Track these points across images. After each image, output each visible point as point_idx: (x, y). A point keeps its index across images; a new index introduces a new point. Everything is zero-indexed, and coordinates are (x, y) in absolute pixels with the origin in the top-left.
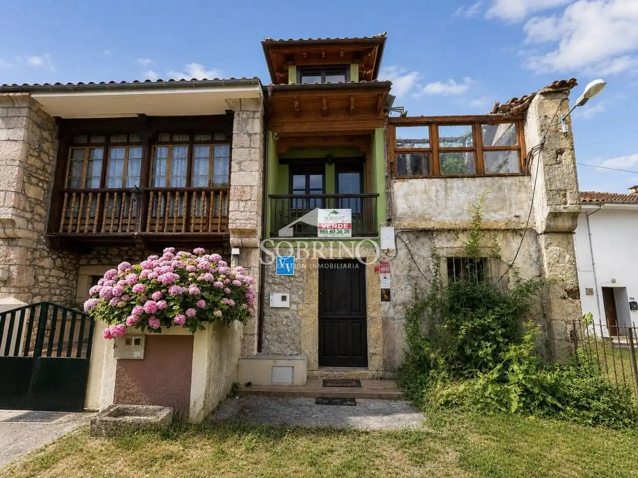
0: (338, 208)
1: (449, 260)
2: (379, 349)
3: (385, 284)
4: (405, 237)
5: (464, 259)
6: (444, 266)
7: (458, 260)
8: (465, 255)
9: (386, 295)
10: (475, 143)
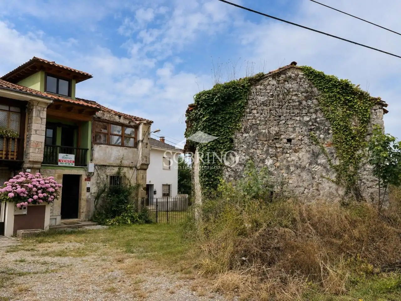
0: (68, 154)
1: (111, 177)
2: (85, 210)
3: (88, 186)
4: (96, 167)
5: (115, 176)
6: (109, 179)
7: (114, 177)
8: (116, 175)
9: (88, 189)
10: (122, 134)
